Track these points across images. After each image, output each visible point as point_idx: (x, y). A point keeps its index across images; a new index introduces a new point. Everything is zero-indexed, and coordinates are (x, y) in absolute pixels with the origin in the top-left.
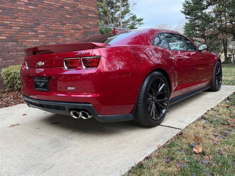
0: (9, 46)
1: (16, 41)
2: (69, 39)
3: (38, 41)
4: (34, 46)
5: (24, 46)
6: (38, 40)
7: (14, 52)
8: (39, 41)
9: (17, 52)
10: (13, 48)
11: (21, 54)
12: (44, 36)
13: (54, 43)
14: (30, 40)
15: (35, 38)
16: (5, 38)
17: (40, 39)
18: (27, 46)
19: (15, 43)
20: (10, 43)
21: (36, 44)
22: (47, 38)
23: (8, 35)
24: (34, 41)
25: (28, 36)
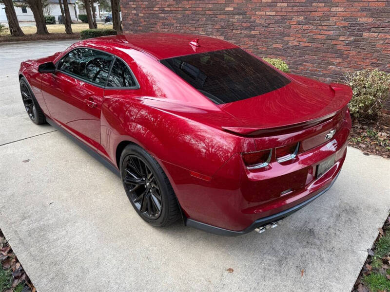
0: (234, 20)
1: (244, 14)
2: (342, 9)
3: (273, 13)
4: (265, 21)
5: (251, 22)
6: (275, 12)
7: (238, 29)
8: (275, 14)
9: (241, 30)
10: (238, 24)
11: (245, 33)
12: (286, 5)
13: (303, 17)
14: (262, 13)
15: (269, 9)
16: (231, 9)
17: (278, 10)
18: (256, 22)
19: (241, 17)
20: (237, 17)
21: (270, 19)
22: (290, 8)
23: (235, 5)
24: (268, 13)
25: (261, 6)
